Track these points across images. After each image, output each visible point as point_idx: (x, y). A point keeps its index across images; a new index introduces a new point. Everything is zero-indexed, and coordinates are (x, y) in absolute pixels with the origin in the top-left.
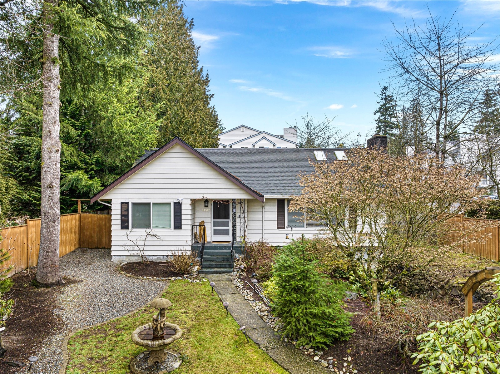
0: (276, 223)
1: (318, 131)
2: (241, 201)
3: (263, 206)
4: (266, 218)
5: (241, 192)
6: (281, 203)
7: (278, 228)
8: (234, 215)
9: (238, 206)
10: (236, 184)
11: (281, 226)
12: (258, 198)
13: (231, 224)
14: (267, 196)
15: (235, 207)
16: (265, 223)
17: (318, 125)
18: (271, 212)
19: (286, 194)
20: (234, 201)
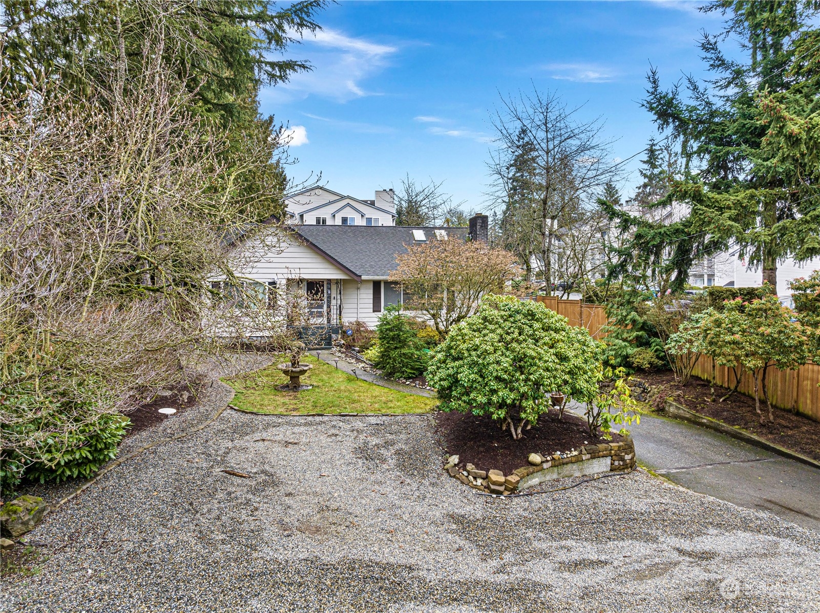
0: (371, 306)
1: (421, 198)
2: (338, 282)
3: (358, 288)
4: (361, 301)
5: (339, 272)
6: (376, 285)
7: (374, 311)
8: (329, 297)
9: (334, 287)
10: (333, 264)
11: (376, 309)
12: (356, 278)
13: (325, 306)
14: (363, 277)
15: (330, 289)
16: (360, 306)
17: (422, 190)
18: (367, 295)
19: (382, 275)
20: (329, 281)
